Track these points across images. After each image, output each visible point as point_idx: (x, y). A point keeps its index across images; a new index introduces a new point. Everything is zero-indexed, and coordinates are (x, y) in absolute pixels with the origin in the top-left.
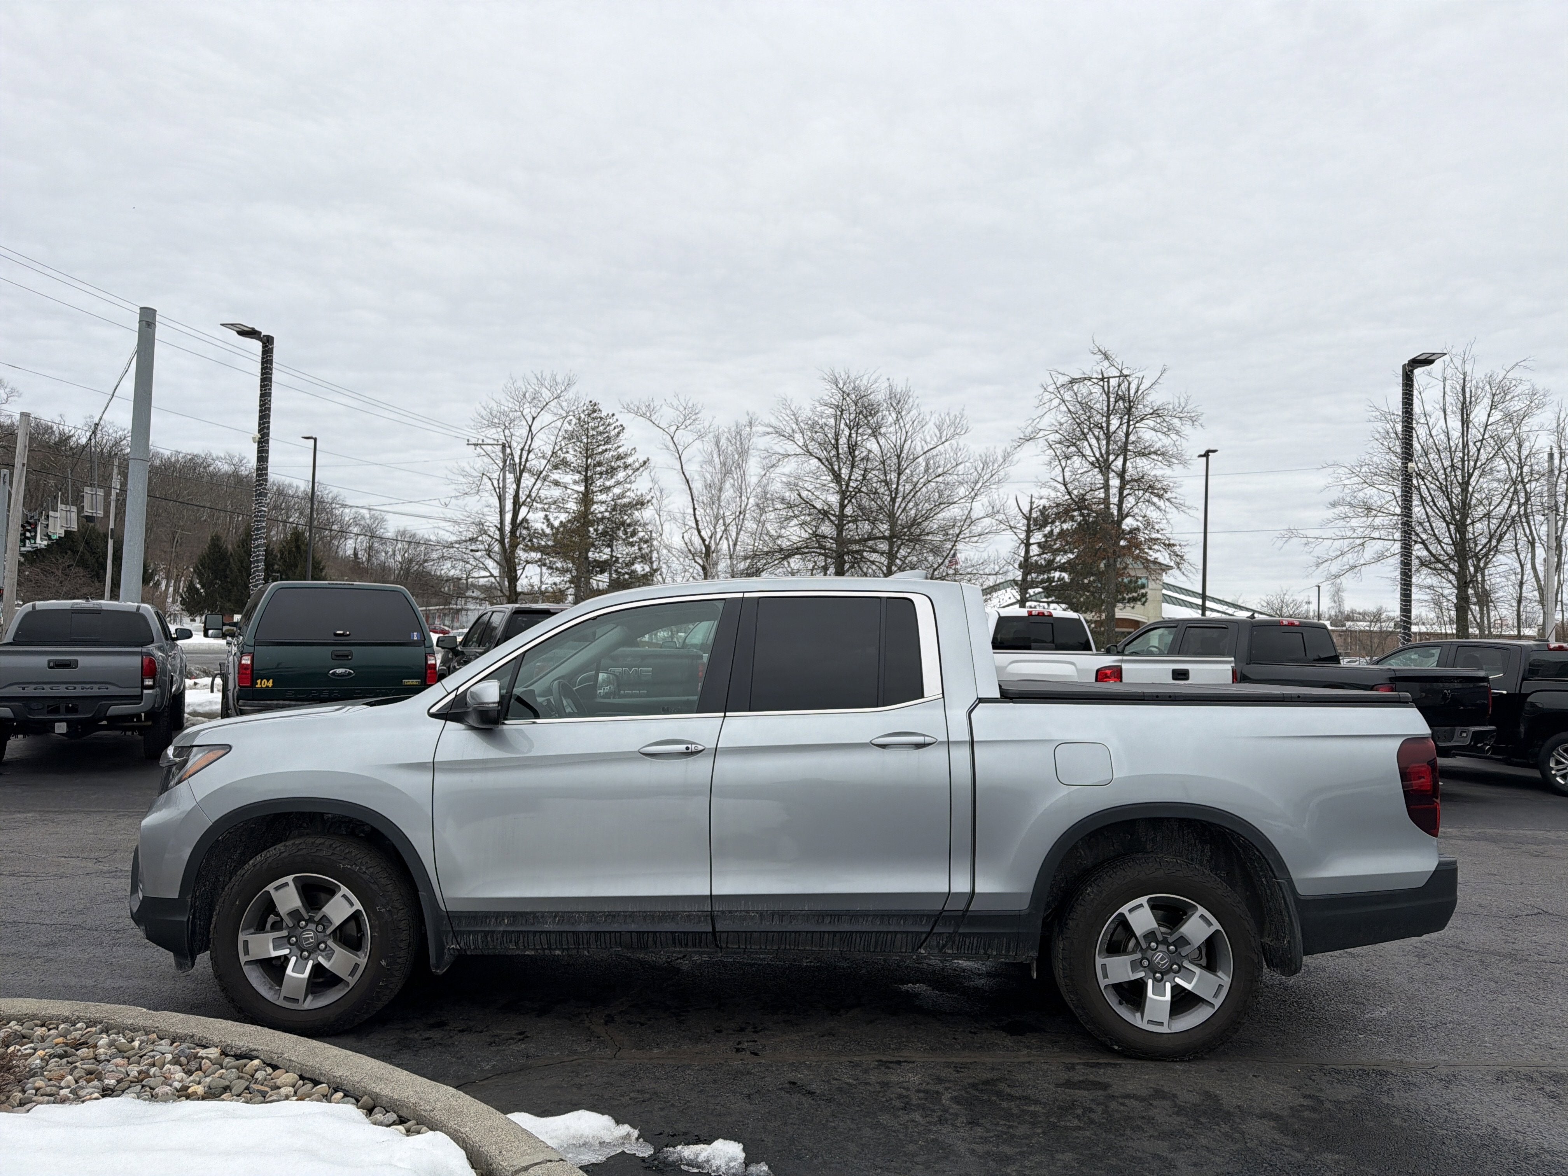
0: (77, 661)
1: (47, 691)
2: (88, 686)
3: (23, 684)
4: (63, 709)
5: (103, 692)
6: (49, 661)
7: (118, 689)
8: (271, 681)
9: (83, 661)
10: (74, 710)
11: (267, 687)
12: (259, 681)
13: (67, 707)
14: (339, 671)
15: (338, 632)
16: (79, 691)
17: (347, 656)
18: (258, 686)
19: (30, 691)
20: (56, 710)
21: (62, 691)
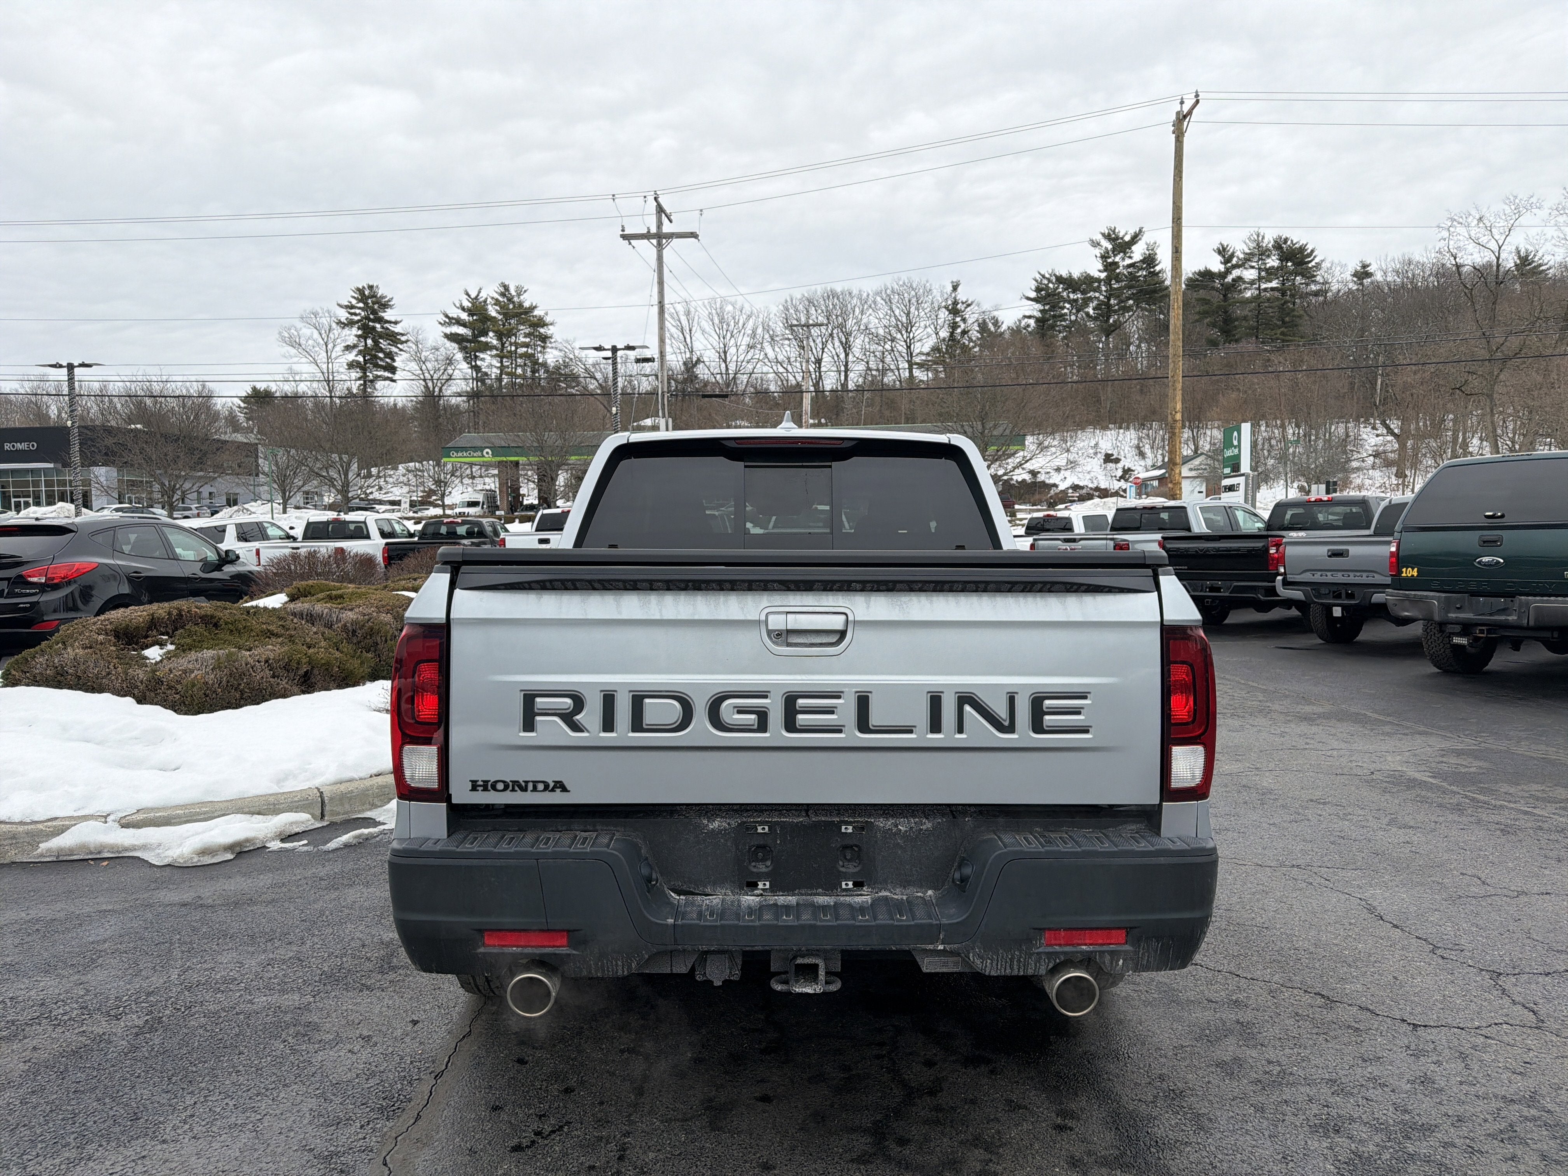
0: (1348, 551)
1: (1329, 578)
2: (1358, 574)
3: (1313, 571)
4: (1344, 595)
5: (1370, 580)
6: (1329, 551)
7: (1384, 578)
8: (1416, 569)
9: (1353, 550)
10: (1351, 596)
11: (1413, 576)
12: (1404, 570)
13: (1347, 593)
14: (1485, 559)
15: (1487, 514)
16: (1352, 579)
17: (1495, 542)
18: (1404, 575)
19: (1317, 578)
20: (1338, 596)
21: (1339, 578)
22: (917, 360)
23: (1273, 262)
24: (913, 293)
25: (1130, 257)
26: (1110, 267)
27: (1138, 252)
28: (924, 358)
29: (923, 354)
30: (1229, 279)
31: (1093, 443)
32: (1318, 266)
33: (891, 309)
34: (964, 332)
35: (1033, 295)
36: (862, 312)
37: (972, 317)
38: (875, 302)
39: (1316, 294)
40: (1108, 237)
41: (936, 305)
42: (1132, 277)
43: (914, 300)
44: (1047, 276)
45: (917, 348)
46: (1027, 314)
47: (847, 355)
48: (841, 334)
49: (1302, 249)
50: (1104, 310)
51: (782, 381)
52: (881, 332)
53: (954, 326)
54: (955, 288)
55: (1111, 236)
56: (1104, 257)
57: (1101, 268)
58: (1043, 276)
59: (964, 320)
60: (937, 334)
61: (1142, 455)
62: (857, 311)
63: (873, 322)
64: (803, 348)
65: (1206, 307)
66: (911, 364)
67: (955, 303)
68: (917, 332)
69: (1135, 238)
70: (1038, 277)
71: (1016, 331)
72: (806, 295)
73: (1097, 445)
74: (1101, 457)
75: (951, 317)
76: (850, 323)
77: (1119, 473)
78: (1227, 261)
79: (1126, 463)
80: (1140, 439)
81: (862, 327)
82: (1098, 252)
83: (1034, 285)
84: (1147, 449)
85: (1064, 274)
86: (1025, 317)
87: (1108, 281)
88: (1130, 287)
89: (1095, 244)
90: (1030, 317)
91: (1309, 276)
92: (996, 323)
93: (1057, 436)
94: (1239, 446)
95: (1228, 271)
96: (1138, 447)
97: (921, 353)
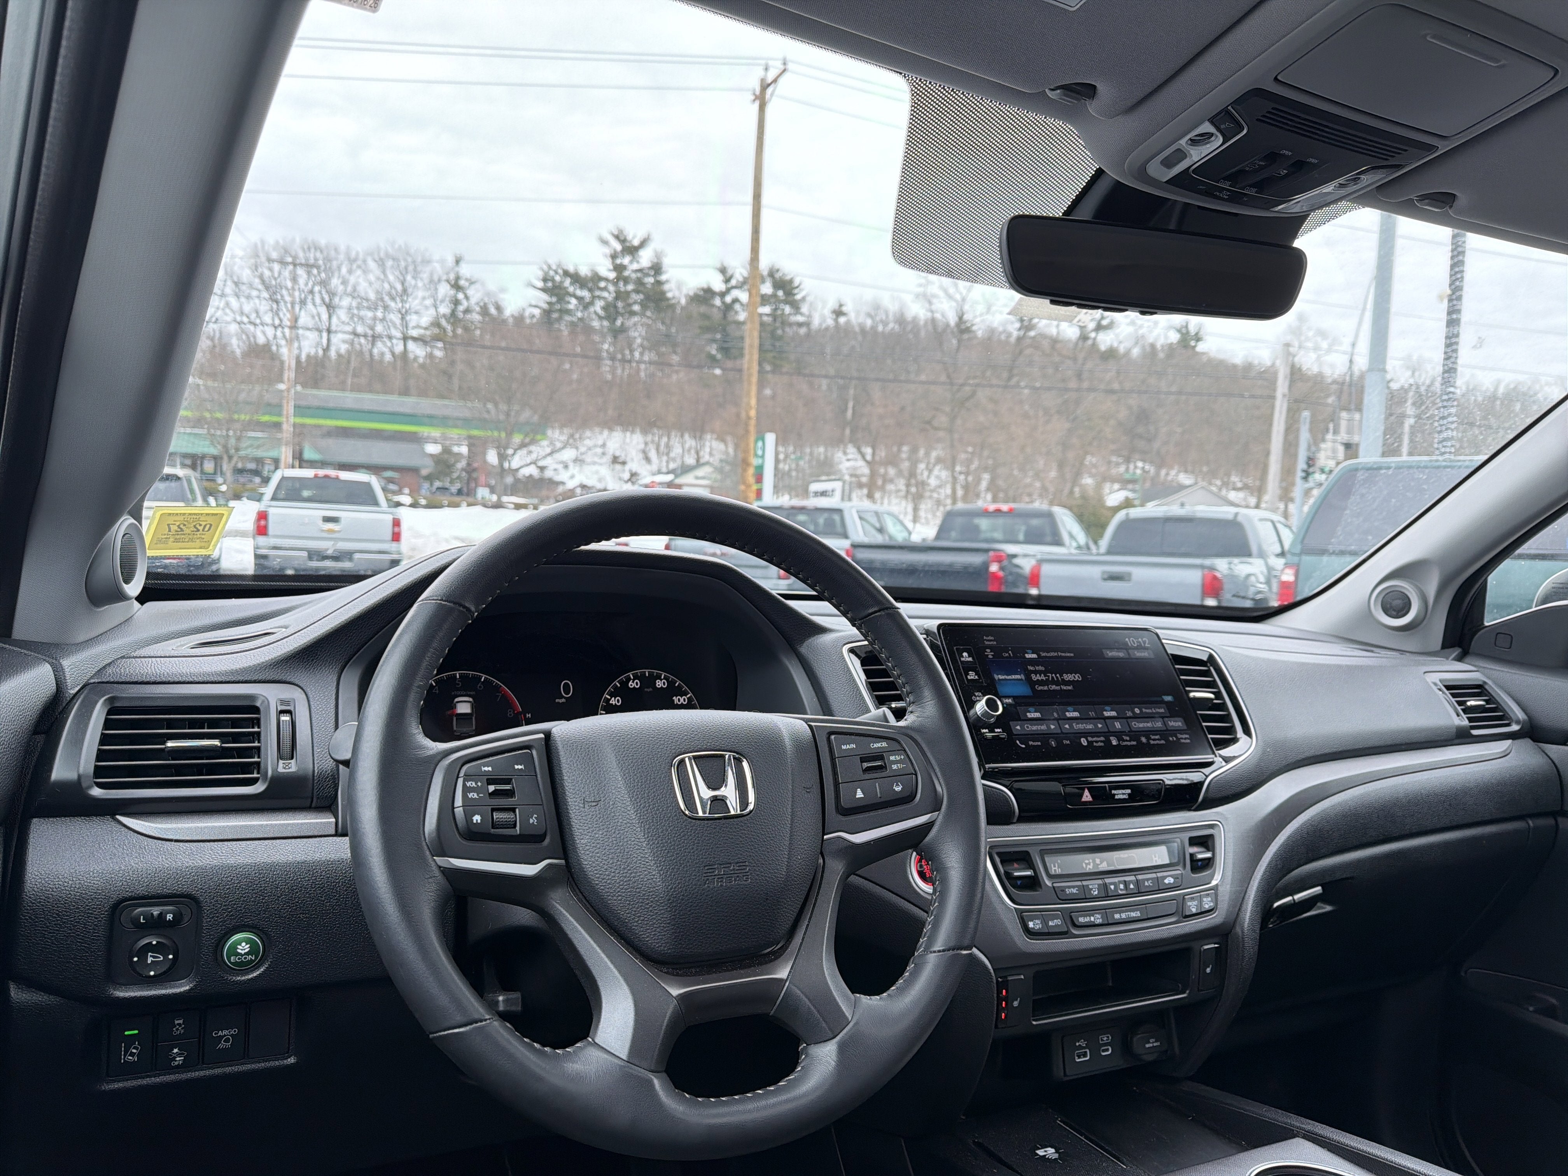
0: (1131, 573)
22: (414, 333)
23: (767, 289)
24: (410, 260)
25: (638, 262)
26: (619, 269)
27: (645, 258)
28: (422, 331)
29: (420, 327)
30: (728, 299)
31: (600, 442)
32: (804, 299)
33: (384, 272)
34: (467, 311)
35: (540, 284)
36: (350, 272)
37: (475, 295)
38: (365, 261)
39: (800, 325)
40: (617, 237)
41: (436, 278)
42: (639, 282)
43: (411, 268)
44: (554, 267)
45: (413, 319)
46: (534, 303)
47: (330, 317)
48: (324, 292)
49: (791, 281)
50: (611, 312)
51: (247, 336)
52: (372, 296)
53: (456, 302)
54: (458, 262)
55: (620, 237)
56: (614, 257)
57: (611, 267)
58: (550, 267)
59: (467, 298)
60: (436, 307)
61: (648, 460)
62: (344, 270)
63: (363, 287)
64: (277, 302)
65: (707, 323)
66: (405, 339)
67: (458, 278)
68: (413, 303)
69: (643, 244)
70: (545, 268)
71: (519, 319)
72: (281, 242)
73: (604, 445)
74: (608, 458)
75: (452, 292)
76: (335, 282)
77: (627, 476)
78: (727, 280)
79: (633, 466)
80: (646, 444)
81: (349, 289)
82: (608, 251)
83: (540, 274)
84: (653, 454)
85: (571, 269)
86: (531, 306)
87: (615, 282)
88: (637, 291)
89: (605, 242)
90: (536, 306)
91: (796, 306)
92: (498, 308)
93: (565, 431)
94: (763, 457)
95: (728, 291)
96: (644, 452)
97: (418, 327)
